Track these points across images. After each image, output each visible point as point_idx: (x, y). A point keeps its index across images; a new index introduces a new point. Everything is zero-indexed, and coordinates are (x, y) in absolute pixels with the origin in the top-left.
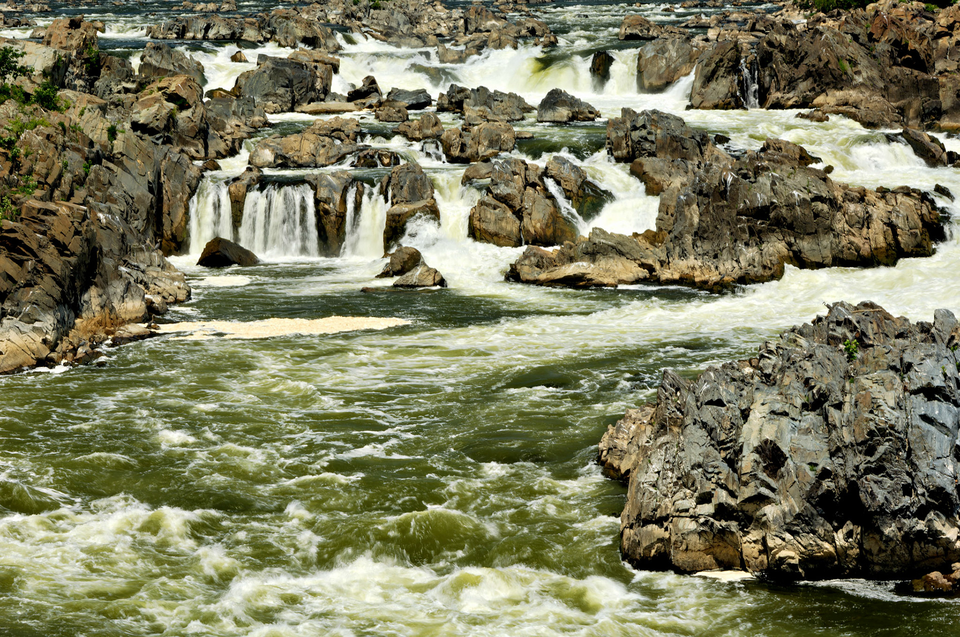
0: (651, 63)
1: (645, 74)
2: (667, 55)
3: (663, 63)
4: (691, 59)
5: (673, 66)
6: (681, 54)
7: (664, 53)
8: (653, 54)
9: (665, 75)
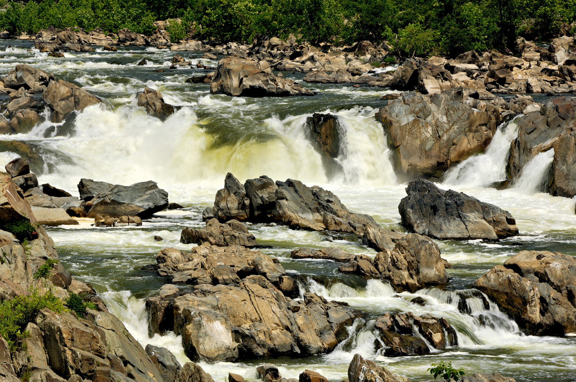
0: (410, 132)
1: (401, 148)
2: (429, 119)
3: (429, 132)
4: (471, 125)
5: (445, 138)
6: (455, 118)
7: (426, 116)
8: (411, 118)
9: (435, 152)
